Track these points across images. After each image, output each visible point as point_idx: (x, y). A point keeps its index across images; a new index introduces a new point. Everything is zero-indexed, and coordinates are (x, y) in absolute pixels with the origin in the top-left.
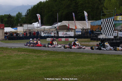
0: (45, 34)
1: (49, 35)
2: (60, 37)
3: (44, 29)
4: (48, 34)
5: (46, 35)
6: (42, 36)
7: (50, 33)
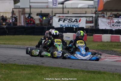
0: (61, 23)
1: (72, 24)
2: (102, 30)
3: (63, 8)
5: (66, 24)
6: (54, 27)
7: (76, 19)
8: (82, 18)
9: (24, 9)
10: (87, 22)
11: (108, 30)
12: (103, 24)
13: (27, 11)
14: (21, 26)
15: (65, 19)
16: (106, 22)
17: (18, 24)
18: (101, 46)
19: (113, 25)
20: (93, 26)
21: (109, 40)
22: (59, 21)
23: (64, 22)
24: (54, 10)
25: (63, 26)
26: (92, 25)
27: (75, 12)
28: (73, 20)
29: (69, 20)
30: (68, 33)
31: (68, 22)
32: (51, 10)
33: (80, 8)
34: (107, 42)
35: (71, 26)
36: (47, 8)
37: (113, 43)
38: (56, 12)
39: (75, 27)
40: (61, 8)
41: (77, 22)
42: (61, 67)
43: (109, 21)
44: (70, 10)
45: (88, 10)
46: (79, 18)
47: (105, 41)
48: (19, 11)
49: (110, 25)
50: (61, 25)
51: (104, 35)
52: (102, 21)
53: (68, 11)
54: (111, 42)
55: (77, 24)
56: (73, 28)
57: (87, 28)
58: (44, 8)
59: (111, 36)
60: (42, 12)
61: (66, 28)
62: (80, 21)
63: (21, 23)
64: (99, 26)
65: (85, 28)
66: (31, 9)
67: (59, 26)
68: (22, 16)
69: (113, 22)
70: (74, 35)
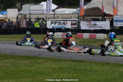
1: (61, 26)
2: (83, 30)
3: (54, 14)
4: (60, 23)
5: (56, 26)
6: (47, 28)
7: (64, 22)
8: (68, 22)
9: (25, 15)
10: (72, 24)
11: (87, 30)
12: (84, 26)
13: (28, 16)
14: (24, 27)
15: (55, 22)
16: (86, 24)
17: (21, 26)
18: (82, 42)
19: (91, 26)
20: (76, 28)
21: (88, 38)
22: (51, 24)
23: (55, 24)
24: (47, 16)
25: (54, 27)
26: (76, 26)
27: (63, 17)
28: (62, 23)
29: (59, 23)
30: (58, 33)
31: (58, 24)
32: (45, 16)
33: (67, 14)
34: (87, 39)
35: (60, 27)
36: (43, 14)
37: (91, 40)
38: (49, 17)
39: (63, 28)
40: (53, 14)
41: (64, 24)
42: (53, 57)
43: (88, 23)
44: (59, 16)
45: (72, 16)
46: (66, 22)
47: (85, 38)
48: (22, 17)
49: (89, 26)
50: (53, 27)
51: (85, 34)
52: (83, 23)
53: (58, 17)
54: (90, 39)
55: (65, 26)
56: (62, 29)
57: (72, 28)
58: (40, 14)
59: (90, 34)
60: (39, 17)
61: (57, 29)
62: (66, 24)
63: (23, 25)
64: (80, 27)
65: (70, 28)
66: (31, 15)
67: (52, 28)
68: (24, 20)
69: (91, 24)
70: (62, 34)
